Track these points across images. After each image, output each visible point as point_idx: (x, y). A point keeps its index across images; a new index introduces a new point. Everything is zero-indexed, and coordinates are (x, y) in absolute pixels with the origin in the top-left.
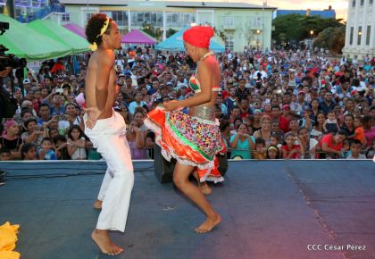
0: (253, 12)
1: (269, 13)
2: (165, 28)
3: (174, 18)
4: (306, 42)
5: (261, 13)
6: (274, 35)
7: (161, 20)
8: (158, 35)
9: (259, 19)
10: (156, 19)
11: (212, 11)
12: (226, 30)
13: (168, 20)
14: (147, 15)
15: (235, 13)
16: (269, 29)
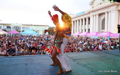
0: (43, 27)
2: (21, 30)
3: (24, 28)
8: (20, 32)
10: (19, 28)
11: (34, 26)
12: (37, 31)
13: (22, 28)
14: (16, 27)
15: (39, 27)
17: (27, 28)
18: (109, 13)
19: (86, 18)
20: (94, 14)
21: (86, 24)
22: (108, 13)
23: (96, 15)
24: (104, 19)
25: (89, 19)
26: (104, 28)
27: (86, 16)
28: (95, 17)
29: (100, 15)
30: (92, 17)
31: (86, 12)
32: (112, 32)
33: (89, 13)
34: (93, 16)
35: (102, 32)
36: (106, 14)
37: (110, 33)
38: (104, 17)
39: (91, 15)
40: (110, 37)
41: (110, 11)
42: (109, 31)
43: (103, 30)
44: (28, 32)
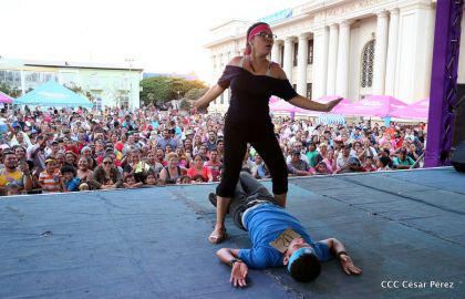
1: (137, 73)
2: (23, 87)
3: (33, 78)
4: (174, 102)
5: (128, 74)
6: (142, 96)
7: (18, 79)
9: (126, 79)
10: (13, 77)
11: (77, 71)
12: (93, 91)
13: (27, 79)
15: (99, 72)
16: (137, 90)
17: (48, 78)
18: (393, 17)
19: (297, 38)
20: (331, 19)
21: (295, 64)
22: (388, 15)
23: (337, 26)
24: (372, 43)
25: (310, 43)
26: (370, 81)
27: (299, 31)
28: (333, 32)
29: (356, 24)
30: (324, 32)
31: (298, 14)
32: (401, 99)
33: (311, 16)
34: (328, 28)
35: (363, 97)
36: (381, 21)
37: (392, 100)
38: (373, 34)
39: (316, 26)
40: (393, 119)
41: (398, 10)
42: (388, 93)
43: (365, 91)
44: (50, 95)
